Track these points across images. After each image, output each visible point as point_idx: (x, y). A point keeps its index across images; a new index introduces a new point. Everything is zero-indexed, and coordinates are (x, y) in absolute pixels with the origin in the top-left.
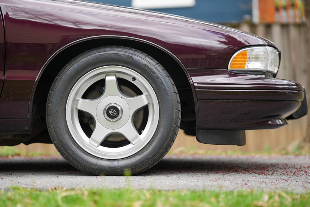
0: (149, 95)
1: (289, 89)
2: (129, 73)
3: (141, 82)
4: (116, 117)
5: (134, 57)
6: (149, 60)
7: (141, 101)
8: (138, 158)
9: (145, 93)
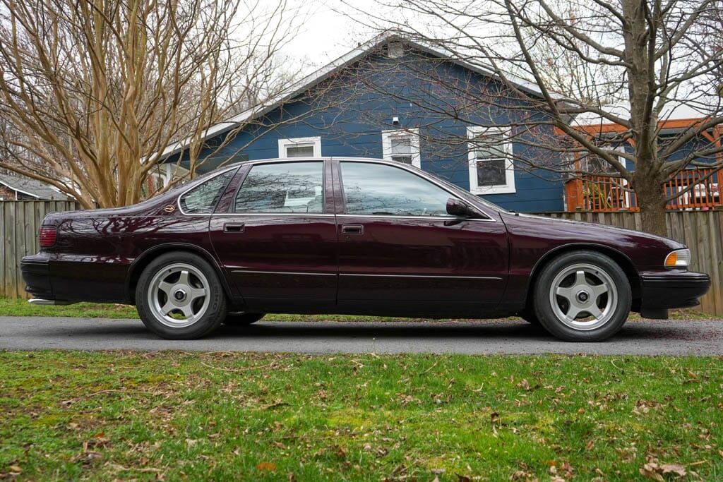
0: (609, 284)
1: (704, 279)
2: (594, 268)
3: (602, 274)
4: (585, 300)
5: (598, 257)
6: (609, 260)
7: (603, 288)
8: (603, 329)
9: (605, 283)
